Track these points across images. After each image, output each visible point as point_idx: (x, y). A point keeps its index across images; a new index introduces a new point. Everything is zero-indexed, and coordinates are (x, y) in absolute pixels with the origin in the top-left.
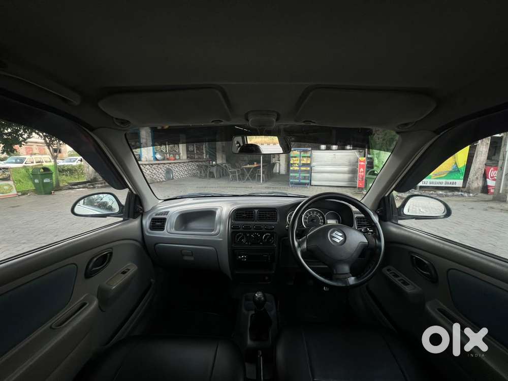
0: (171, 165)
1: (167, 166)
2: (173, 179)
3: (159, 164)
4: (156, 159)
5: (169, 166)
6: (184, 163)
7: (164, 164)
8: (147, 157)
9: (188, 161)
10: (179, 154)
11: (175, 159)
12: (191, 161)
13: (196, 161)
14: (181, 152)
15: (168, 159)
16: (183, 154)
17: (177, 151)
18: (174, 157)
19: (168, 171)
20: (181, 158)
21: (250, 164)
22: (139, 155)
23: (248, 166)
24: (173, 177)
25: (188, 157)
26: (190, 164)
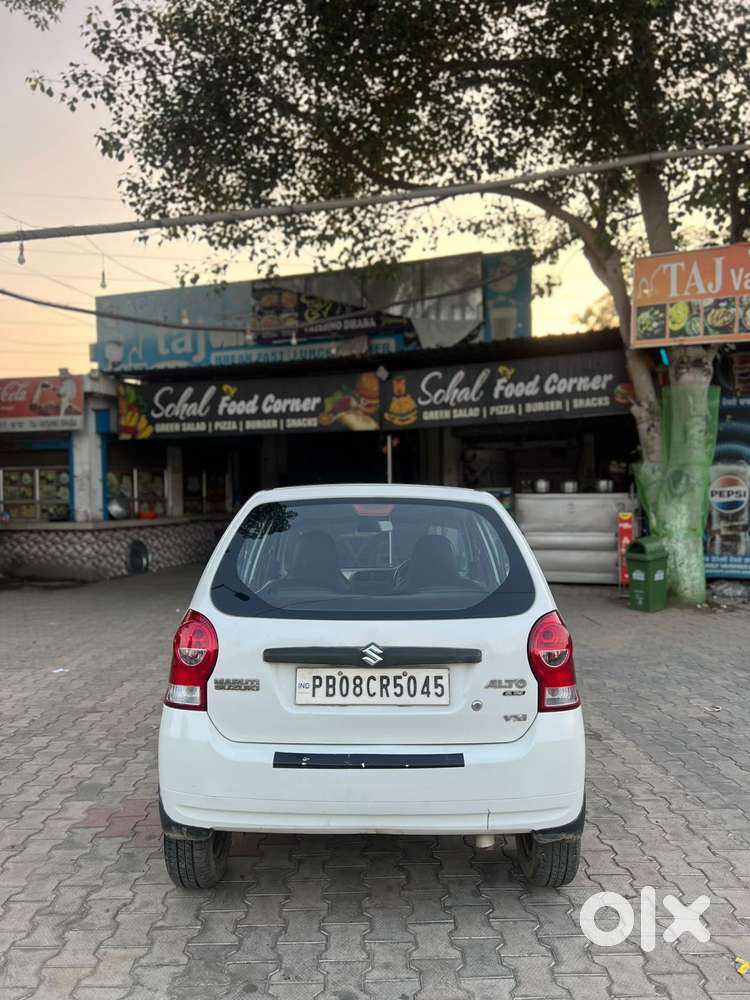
0: (143, 532)
1: (133, 534)
2: (147, 569)
3: (115, 530)
4: (109, 517)
5: (138, 534)
6: (176, 525)
7: (128, 529)
8: (89, 512)
9: (185, 520)
10: (163, 501)
11: (156, 517)
12: (192, 522)
13: (207, 521)
14: (168, 492)
15: (139, 516)
16: (174, 499)
17: (159, 493)
18: (152, 508)
19: (138, 549)
20: (169, 513)
21: (359, 531)
22: (67, 506)
23: (357, 534)
24: (148, 564)
25: (186, 510)
26: (190, 528)
